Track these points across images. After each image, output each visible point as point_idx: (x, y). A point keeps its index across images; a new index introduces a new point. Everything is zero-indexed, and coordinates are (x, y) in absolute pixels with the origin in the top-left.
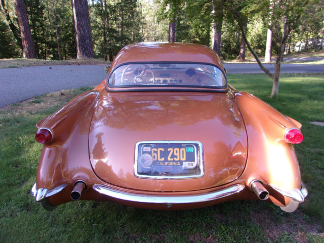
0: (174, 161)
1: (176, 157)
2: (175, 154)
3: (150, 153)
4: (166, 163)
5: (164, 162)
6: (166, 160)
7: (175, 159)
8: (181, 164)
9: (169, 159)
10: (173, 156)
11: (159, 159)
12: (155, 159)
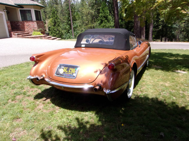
0: (71, 73)
1: (72, 71)
2: (71, 70)
3: (63, 69)
4: (68, 73)
5: (67, 72)
6: (68, 72)
7: (71, 72)
8: (73, 74)
9: (69, 72)
10: (71, 71)
11: (66, 71)
12: (65, 71)
